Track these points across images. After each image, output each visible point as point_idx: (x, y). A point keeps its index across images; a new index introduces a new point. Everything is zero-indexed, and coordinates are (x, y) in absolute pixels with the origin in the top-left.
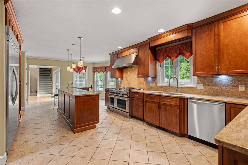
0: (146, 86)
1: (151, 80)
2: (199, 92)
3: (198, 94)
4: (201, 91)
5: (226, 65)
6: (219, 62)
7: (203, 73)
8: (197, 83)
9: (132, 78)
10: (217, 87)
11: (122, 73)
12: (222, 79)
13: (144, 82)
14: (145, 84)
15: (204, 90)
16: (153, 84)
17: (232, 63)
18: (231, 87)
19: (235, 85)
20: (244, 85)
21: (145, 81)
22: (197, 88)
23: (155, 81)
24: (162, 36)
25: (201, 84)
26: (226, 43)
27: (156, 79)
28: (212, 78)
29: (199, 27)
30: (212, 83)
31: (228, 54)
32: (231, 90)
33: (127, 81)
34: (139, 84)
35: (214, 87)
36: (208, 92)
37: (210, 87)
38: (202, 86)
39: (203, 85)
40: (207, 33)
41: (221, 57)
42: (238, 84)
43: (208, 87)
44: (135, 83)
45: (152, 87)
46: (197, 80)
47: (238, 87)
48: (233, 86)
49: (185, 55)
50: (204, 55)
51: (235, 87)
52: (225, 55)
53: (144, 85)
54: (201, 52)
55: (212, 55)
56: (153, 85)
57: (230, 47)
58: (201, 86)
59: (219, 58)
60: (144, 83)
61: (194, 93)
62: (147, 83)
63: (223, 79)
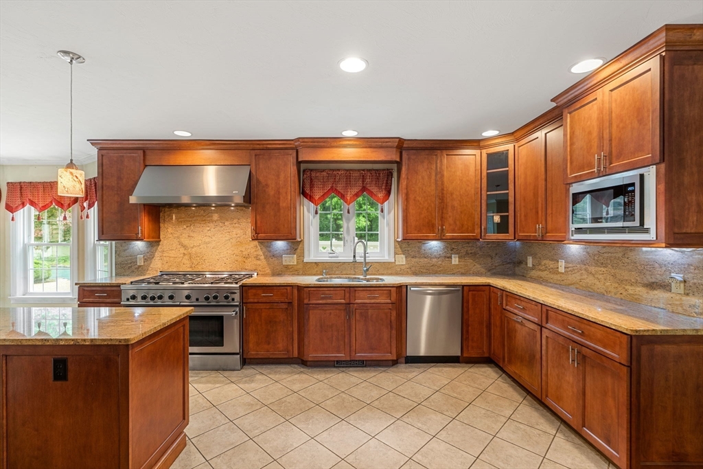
0: (269, 264)
1: (285, 248)
2: (399, 270)
3: (397, 274)
4: (403, 267)
5: (450, 225)
6: (442, 218)
7: (420, 236)
8: (396, 254)
9: (207, 240)
10: (426, 260)
11: (159, 223)
12: (432, 246)
13: (261, 253)
14: (263, 257)
15: (407, 266)
16: (293, 257)
17: (458, 223)
18: (443, 258)
19: (449, 255)
20: (457, 256)
21: (264, 249)
22: (395, 262)
23: (298, 251)
24: (341, 143)
25: (403, 256)
26: (450, 189)
27: (300, 246)
28: (419, 245)
29: (412, 149)
30: (419, 252)
31: (453, 207)
32: (443, 264)
33: (182, 250)
34: (240, 259)
35: (422, 260)
36: (413, 269)
37: (417, 260)
38: (404, 259)
39: (406, 257)
40: (425, 164)
41: (445, 211)
42: (452, 254)
43: (414, 260)
44: (222, 256)
45: (287, 267)
46: (395, 248)
47: (451, 257)
48: (445, 257)
49: (375, 195)
50: (420, 204)
51: (448, 258)
52: (449, 209)
53: (259, 262)
54: (415, 197)
55: (433, 205)
56: (291, 260)
57: (455, 196)
58: (402, 258)
59: (442, 213)
60: (258, 255)
61: (390, 272)
62: (272, 256)
63: (434, 245)
